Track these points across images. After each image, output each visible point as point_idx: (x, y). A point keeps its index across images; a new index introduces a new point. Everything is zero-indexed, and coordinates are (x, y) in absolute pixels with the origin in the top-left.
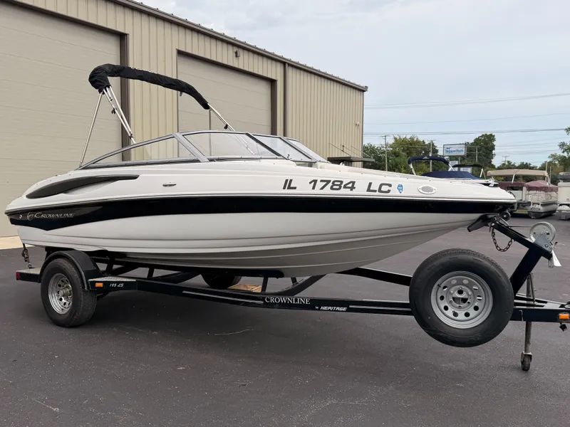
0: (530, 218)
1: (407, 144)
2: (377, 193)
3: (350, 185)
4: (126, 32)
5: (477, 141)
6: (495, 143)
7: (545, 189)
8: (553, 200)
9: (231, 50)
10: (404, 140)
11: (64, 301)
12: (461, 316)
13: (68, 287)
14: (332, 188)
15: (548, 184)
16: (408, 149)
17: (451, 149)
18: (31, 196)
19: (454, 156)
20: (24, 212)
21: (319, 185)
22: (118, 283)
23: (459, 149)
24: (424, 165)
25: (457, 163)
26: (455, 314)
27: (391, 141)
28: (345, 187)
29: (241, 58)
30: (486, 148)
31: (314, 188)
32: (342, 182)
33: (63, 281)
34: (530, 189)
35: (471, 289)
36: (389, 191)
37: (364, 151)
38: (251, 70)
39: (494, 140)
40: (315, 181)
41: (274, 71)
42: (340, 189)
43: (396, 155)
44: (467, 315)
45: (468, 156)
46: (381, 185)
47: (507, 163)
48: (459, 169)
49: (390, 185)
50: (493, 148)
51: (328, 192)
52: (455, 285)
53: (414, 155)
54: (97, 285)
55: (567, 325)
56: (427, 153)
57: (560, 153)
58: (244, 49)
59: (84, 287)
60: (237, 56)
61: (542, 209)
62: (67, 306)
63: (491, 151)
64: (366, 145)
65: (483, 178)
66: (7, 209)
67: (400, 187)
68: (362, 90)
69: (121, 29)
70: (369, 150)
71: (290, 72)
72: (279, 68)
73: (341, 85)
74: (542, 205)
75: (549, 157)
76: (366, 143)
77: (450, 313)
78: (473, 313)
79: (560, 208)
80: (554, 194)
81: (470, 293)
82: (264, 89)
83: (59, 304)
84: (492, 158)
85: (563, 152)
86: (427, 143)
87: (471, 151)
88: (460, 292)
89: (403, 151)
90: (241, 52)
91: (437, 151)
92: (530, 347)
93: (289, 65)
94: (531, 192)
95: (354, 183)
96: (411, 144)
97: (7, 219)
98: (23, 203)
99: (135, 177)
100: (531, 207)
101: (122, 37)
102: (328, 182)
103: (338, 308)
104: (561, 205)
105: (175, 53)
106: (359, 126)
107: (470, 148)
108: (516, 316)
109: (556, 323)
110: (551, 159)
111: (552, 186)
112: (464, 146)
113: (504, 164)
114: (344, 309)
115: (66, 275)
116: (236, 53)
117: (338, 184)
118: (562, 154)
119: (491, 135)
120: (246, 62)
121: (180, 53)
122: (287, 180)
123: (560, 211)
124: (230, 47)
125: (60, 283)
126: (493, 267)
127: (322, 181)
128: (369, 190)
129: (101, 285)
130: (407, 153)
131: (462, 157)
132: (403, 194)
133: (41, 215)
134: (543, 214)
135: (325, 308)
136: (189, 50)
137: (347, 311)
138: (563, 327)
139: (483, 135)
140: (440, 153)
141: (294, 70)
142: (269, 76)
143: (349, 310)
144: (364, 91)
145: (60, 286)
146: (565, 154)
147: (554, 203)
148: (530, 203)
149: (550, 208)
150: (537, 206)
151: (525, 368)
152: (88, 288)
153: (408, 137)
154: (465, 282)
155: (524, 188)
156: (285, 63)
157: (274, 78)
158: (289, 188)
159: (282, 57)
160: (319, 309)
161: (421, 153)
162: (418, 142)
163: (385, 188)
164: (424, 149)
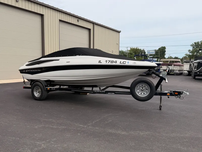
0: (174, 75)
1: (135, 50)
2: (122, 64)
3: (116, 62)
4: (43, 14)
5: (159, 49)
6: (166, 50)
7: (179, 65)
8: (182, 69)
9: (76, 19)
10: (134, 49)
11: (38, 94)
12: (143, 94)
13: (39, 90)
14: (111, 63)
15: (180, 64)
16: (135, 52)
17: (150, 52)
18: (27, 65)
19: (151, 54)
20: (25, 70)
21: (108, 62)
22: (53, 88)
23: (153, 52)
24: (141, 57)
25: (152, 57)
26: (141, 94)
27: (129, 49)
28: (114, 62)
29: (79, 22)
30: (163, 52)
31: (106, 63)
32: (113, 61)
33: (38, 88)
34: (174, 65)
35: (145, 87)
36: (125, 63)
37: (120, 53)
38: (82, 26)
39: (165, 49)
40: (107, 61)
41: (90, 26)
42: (113, 63)
43: (131, 54)
44: (144, 94)
45: (156, 54)
46: (123, 62)
47: (170, 57)
48: (153, 59)
49: (126, 62)
50: (165, 51)
51: (110, 64)
52: (141, 86)
53: (137, 54)
54: (48, 89)
55: (169, 96)
56: (142, 53)
57: (188, 53)
58: (80, 19)
59: (44, 89)
60: (78, 21)
61: (178, 72)
62: (39, 95)
63: (165, 53)
64: (121, 50)
65: (159, 62)
66: (19, 69)
67: (128, 62)
68: (119, 32)
69: (41, 13)
70: (121, 52)
71: (95, 26)
72: (92, 25)
73: (112, 31)
74: (178, 71)
75: (185, 55)
76: (120, 50)
77: (140, 93)
78: (145, 93)
79: (184, 72)
80: (182, 67)
81: (145, 88)
82: (86, 32)
83: (37, 94)
84: (165, 55)
85: (190, 53)
86: (142, 50)
87: (157, 53)
88: (142, 88)
89: (134, 52)
90: (79, 20)
91: (145, 53)
92: (161, 104)
93: (95, 24)
94: (175, 66)
95: (116, 61)
96: (136, 50)
97: (19, 72)
98: (24, 67)
99: (59, 60)
100: (175, 71)
101: (42, 16)
102: (110, 61)
103: (112, 93)
104: (184, 71)
105: (58, 20)
106: (118, 44)
107: (157, 52)
108: (156, 94)
109: (167, 96)
110: (185, 56)
111: (182, 64)
112: (154, 51)
113: (169, 57)
114: (114, 93)
115: (39, 86)
116: (78, 20)
117: (113, 62)
118: (189, 54)
119: (164, 47)
120: (81, 23)
121: (60, 21)
122: (99, 61)
123: (184, 73)
124: (76, 18)
125: (37, 89)
126: (150, 82)
127: (108, 61)
128: (120, 63)
129: (49, 89)
130: (135, 53)
131: (154, 55)
132: (129, 64)
133: (30, 70)
134: (179, 74)
135: (109, 93)
136: (63, 20)
137: (114, 94)
138: (168, 97)
139: (161, 47)
140: (146, 53)
141: (97, 26)
142: (89, 28)
143: (115, 94)
144: (120, 32)
145: (37, 90)
146: (190, 54)
147: (183, 70)
148: (174, 70)
149: (181, 72)
150: (177, 71)
151: (160, 109)
152: (46, 90)
153: (135, 48)
154: (144, 85)
155: (173, 65)
156: (94, 23)
157: (90, 28)
158: (100, 62)
159: (92, 21)
160: (108, 94)
161: (140, 53)
162: (139, 49)
163: (124, 63)
164: (141, 52)
